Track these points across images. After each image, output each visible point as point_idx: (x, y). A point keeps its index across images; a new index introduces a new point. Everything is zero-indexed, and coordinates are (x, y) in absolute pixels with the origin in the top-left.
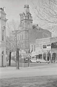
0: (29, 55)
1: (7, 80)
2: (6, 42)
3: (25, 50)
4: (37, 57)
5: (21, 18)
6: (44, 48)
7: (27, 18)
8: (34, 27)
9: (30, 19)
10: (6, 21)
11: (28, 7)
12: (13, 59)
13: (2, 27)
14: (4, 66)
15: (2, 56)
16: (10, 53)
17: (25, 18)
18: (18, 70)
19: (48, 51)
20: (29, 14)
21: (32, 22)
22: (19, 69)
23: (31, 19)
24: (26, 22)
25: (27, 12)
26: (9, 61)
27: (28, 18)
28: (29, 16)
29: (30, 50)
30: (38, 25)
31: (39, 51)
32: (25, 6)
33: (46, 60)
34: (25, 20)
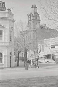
0: (37, 56)
1: (16, 81)
2: (14, 43)
3: (33, 51)
4: (45, 57)
5: (29, 18)
6: (52, 47)
8: (42, 27)
9: (37, 19)
10: (13, 21)
11: (36, 7)
12: (21, 60)
13: (9, 28)
14: (12, 67)
15: (11, 57)
16: (19, 54)
17: (33, 18)
19: (56, 51)
20: (36, 14)
21: (40, 22)
22: (27, 69)
23: (39, 19)
24: (33, 22)
25: (34, 12)
26: (17, 62)
27: (36, 18)
28: (36, 16)
29: (38, 50)
30: (45, 25)
31: (47, 51)
32: (32, 6)
34: (33, 20)
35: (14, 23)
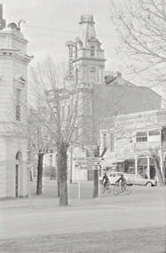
0: (96, 163)
2: (27, 124)
3: (83, 149)
4: (118, 167)
5: (71, 53)
6: (139, 140)
7: (88, 55)
8: (109, 80)
9: (96, 56)
10: (26, 60)
12: (47, 175)
13: (14, 80)
14: (21, 197)
15: (17, 166)
16: (41, 157)
17: (84, 54)
18: (63, 208)
19: (151, 150)
20: (94, 43)
21: (103, 67)
22: (67, 203)
23: (100, 57)
24: (84, 65)
25: (87, 37)
26: (35, 180)
27: (93, 54)
28: (93, 47)
29: (98, 148)
30: (119, 74)
31: (123, 149)
32: (82, 18)
33: (146, 178)
34: (82, 59)
35: (29, 66)
